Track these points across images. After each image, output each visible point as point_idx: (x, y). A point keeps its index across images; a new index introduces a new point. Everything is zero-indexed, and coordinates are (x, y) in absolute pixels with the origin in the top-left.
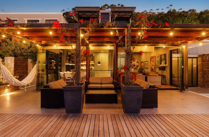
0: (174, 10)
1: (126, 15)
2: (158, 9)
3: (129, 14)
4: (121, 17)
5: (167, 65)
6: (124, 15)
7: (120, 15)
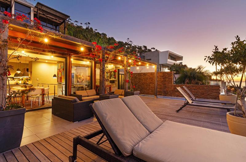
0: (91, 29)
1: (56, 20)
2: (77, 22)
3: (59, 20)
4: (48, 19)
5: (116, 79)
6: (53, 19)
7: (47, 16)
